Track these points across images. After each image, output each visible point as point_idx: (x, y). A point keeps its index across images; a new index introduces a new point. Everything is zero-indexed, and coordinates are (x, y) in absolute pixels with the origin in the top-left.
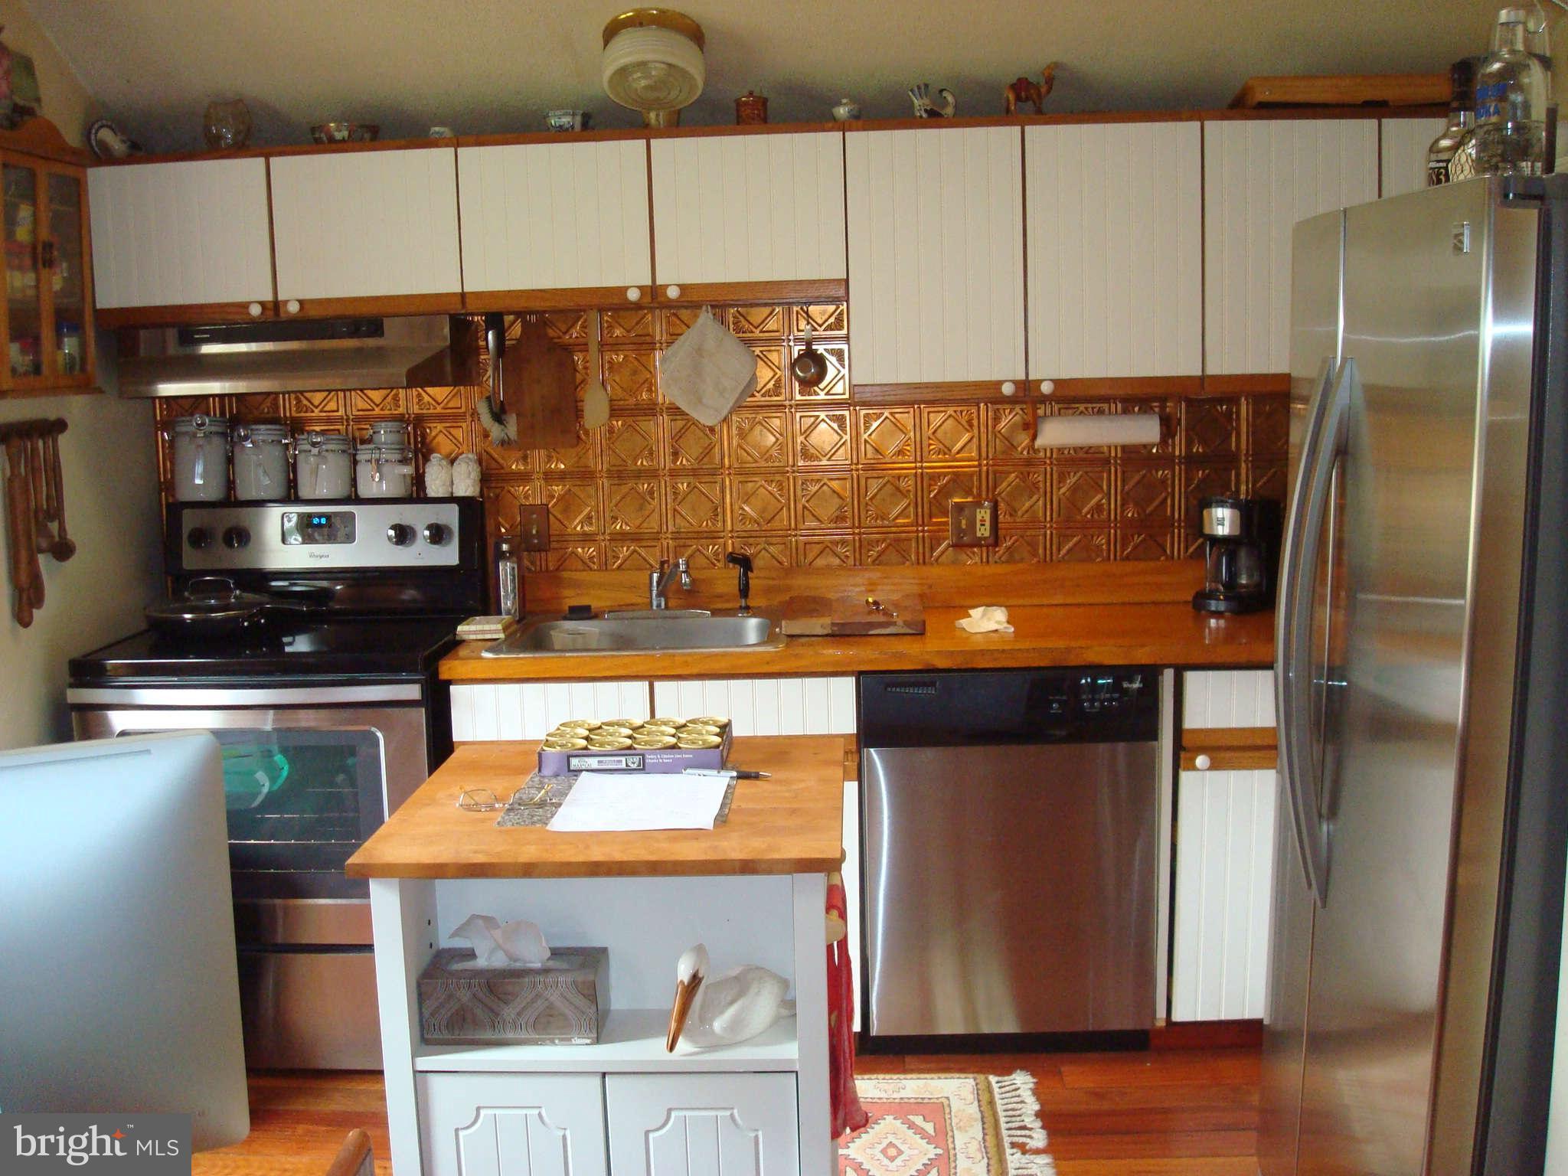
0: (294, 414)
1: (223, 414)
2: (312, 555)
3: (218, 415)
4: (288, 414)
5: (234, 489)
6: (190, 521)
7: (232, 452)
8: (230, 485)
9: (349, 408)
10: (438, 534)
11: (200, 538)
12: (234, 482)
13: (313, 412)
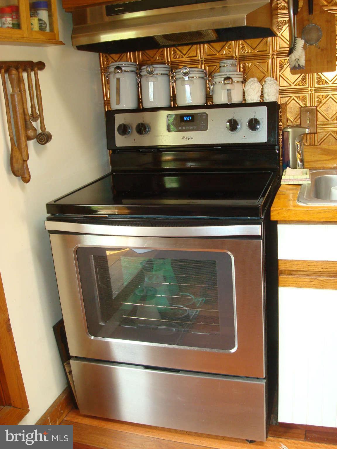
0: (173, 60)
1: (135, 61)
2: (183, 138)
3: (132, 61)
4: (169, 60)
5: (142, 102)
6: (119, 120)
7: (140, 82)
8: (140, 100)
9: (202, 55)
10: (253, 124)
11: (124, 130)
12: (141, 99)
13: (183, 58)
